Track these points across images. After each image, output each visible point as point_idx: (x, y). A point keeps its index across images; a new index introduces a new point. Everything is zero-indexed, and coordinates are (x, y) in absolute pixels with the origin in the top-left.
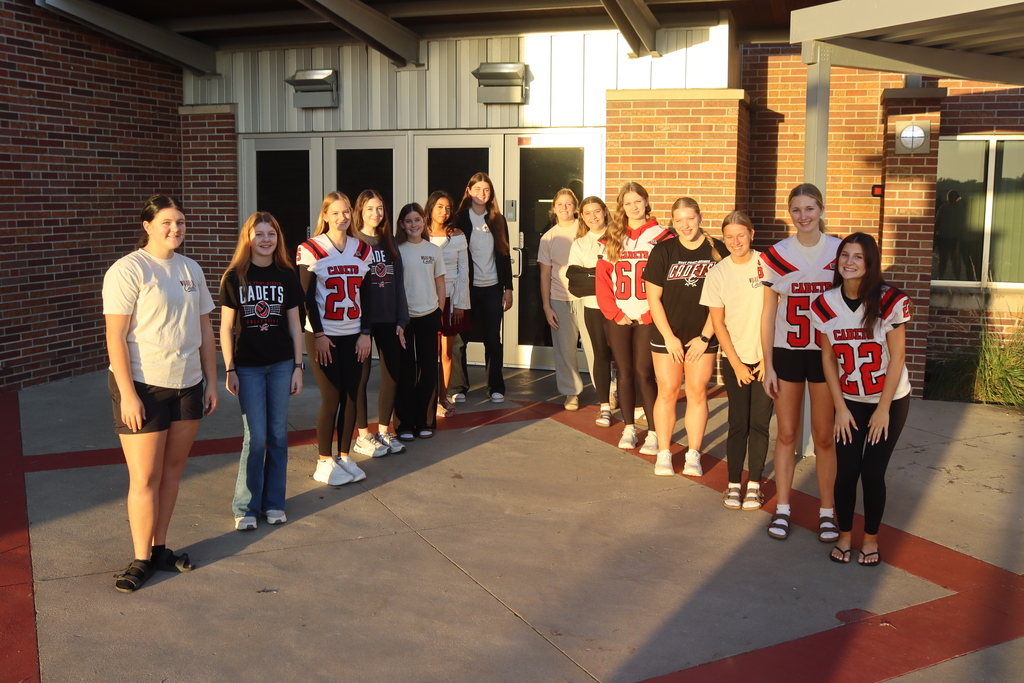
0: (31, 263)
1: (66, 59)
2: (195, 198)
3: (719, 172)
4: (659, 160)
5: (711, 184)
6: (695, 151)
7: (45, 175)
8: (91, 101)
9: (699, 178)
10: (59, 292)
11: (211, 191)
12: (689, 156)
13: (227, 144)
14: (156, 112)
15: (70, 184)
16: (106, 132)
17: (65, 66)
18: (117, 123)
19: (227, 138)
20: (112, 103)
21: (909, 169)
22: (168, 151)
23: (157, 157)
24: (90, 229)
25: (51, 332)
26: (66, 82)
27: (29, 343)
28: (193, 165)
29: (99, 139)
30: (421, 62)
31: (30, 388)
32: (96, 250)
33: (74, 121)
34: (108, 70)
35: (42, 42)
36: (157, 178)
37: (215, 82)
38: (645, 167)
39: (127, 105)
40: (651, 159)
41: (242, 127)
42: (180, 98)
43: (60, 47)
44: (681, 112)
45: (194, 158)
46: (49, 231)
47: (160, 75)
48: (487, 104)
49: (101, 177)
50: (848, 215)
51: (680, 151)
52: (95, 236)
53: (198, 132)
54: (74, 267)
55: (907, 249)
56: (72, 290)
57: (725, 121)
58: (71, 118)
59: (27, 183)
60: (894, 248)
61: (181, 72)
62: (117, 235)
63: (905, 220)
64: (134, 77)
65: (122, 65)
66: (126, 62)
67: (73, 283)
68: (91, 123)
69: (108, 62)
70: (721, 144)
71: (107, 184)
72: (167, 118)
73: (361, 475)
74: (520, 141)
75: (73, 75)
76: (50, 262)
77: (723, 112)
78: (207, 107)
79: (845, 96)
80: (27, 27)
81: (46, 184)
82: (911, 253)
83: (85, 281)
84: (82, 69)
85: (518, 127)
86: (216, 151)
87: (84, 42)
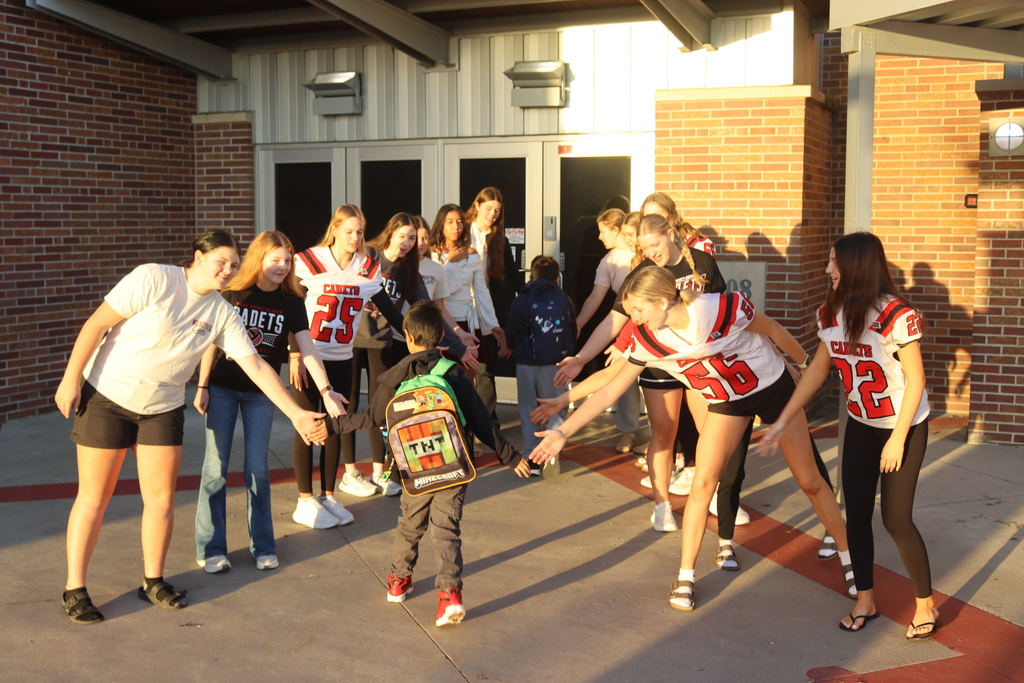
0: (20, 285)
1: (63, 64)
2: (209, 216)
3: (783, 181)
4: (714, 168)
5: (774, 195)
6: (756, 158)
7: (37, 190)
8: (90, 109)
9: (760, 188)
10: (51, 317)
11: (226, 208)
12: (749, 163)
13: (243, 156)
14: (166, 121)
15: (66, 199)
16: (107, 143)
17: (60, 72)
18: (120, 133)
19: (243, 149)
20: (115, 112)
21: (1006, 174)
22: (180, 164)
23: (165, 171)
24: (88, 248)
25: (41, 360)
26: (62, 89)
27: (15, 372)
28: (207, 179)
29: (99, 151)
30: (451, 62)
31: (16, 422)
32: (93, 272)
33: (71, 132)
34: (111, 76)
35: (36, 46)
36: (165, 194)
37: (231, 87)
38: (698, 177)
39: (132, 114)
40: (705, 168)
41: (259, 138)
42: (194, 106)
43: (56, 51)
44: (739, 113)
45: (208, 172)
46: (40, 250)
47: (170, 81)
48: (524, 108)
49: (101, 192)
50: (948, 231)
51: (738, 159)
52: (92, 256)
53: (212, 142)
54: (68, 290)
55: (1005, 269)
56: (65, 315)
57: (790, 122)
58: (67, 128)
59: (17, 198)
60: (989, 267)
61: (194, 77)
62: (118, 255)
63: (1002, 234)
64: (139, 83)
65: (127, 70)
66: (131, 67)
67: (67, 307)
68: (90, 134)
69: (110, 67)
70: (785, 149)
71: (108, 200)
72: (179, 128)
73: (348, 518)
74: (561, 149)
75: (70, 82)
76: (41, 284)
77: (787, 112)
78: (222, 115)
79: (944, 91)
80: (19, 31)
81: (38, 199)
82: (1010, 273)
83: (82, 306)
84: (81, 75)
85: (558, 134)
86: (231, 164)
87: (83, 45)
